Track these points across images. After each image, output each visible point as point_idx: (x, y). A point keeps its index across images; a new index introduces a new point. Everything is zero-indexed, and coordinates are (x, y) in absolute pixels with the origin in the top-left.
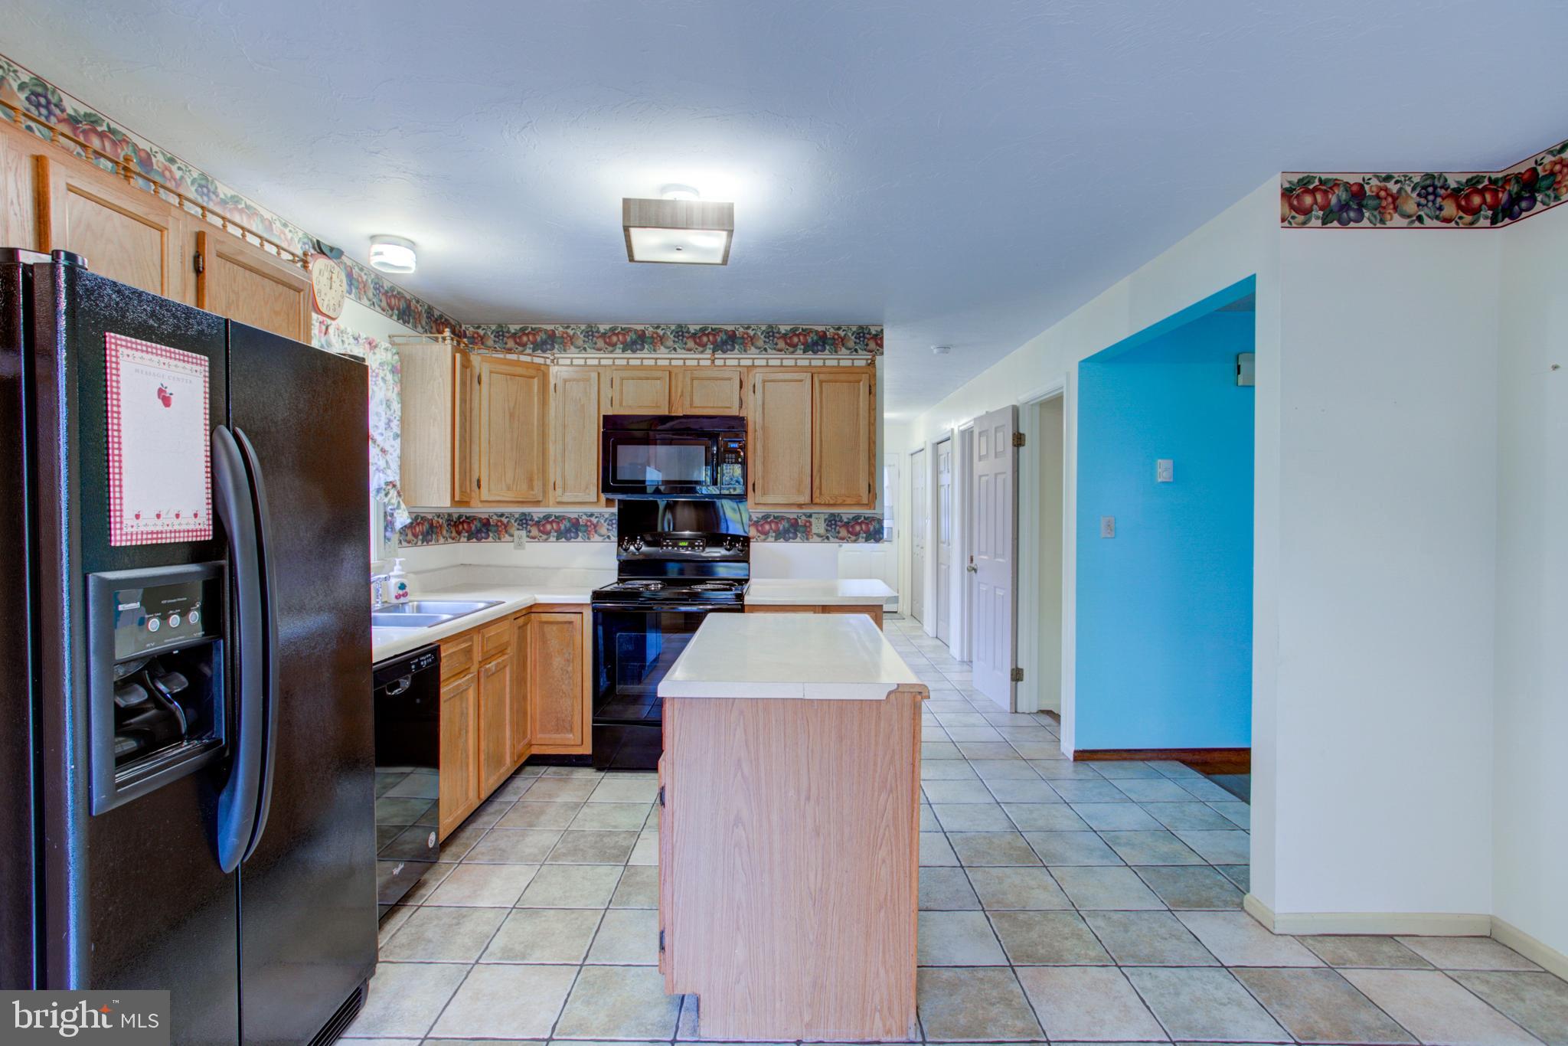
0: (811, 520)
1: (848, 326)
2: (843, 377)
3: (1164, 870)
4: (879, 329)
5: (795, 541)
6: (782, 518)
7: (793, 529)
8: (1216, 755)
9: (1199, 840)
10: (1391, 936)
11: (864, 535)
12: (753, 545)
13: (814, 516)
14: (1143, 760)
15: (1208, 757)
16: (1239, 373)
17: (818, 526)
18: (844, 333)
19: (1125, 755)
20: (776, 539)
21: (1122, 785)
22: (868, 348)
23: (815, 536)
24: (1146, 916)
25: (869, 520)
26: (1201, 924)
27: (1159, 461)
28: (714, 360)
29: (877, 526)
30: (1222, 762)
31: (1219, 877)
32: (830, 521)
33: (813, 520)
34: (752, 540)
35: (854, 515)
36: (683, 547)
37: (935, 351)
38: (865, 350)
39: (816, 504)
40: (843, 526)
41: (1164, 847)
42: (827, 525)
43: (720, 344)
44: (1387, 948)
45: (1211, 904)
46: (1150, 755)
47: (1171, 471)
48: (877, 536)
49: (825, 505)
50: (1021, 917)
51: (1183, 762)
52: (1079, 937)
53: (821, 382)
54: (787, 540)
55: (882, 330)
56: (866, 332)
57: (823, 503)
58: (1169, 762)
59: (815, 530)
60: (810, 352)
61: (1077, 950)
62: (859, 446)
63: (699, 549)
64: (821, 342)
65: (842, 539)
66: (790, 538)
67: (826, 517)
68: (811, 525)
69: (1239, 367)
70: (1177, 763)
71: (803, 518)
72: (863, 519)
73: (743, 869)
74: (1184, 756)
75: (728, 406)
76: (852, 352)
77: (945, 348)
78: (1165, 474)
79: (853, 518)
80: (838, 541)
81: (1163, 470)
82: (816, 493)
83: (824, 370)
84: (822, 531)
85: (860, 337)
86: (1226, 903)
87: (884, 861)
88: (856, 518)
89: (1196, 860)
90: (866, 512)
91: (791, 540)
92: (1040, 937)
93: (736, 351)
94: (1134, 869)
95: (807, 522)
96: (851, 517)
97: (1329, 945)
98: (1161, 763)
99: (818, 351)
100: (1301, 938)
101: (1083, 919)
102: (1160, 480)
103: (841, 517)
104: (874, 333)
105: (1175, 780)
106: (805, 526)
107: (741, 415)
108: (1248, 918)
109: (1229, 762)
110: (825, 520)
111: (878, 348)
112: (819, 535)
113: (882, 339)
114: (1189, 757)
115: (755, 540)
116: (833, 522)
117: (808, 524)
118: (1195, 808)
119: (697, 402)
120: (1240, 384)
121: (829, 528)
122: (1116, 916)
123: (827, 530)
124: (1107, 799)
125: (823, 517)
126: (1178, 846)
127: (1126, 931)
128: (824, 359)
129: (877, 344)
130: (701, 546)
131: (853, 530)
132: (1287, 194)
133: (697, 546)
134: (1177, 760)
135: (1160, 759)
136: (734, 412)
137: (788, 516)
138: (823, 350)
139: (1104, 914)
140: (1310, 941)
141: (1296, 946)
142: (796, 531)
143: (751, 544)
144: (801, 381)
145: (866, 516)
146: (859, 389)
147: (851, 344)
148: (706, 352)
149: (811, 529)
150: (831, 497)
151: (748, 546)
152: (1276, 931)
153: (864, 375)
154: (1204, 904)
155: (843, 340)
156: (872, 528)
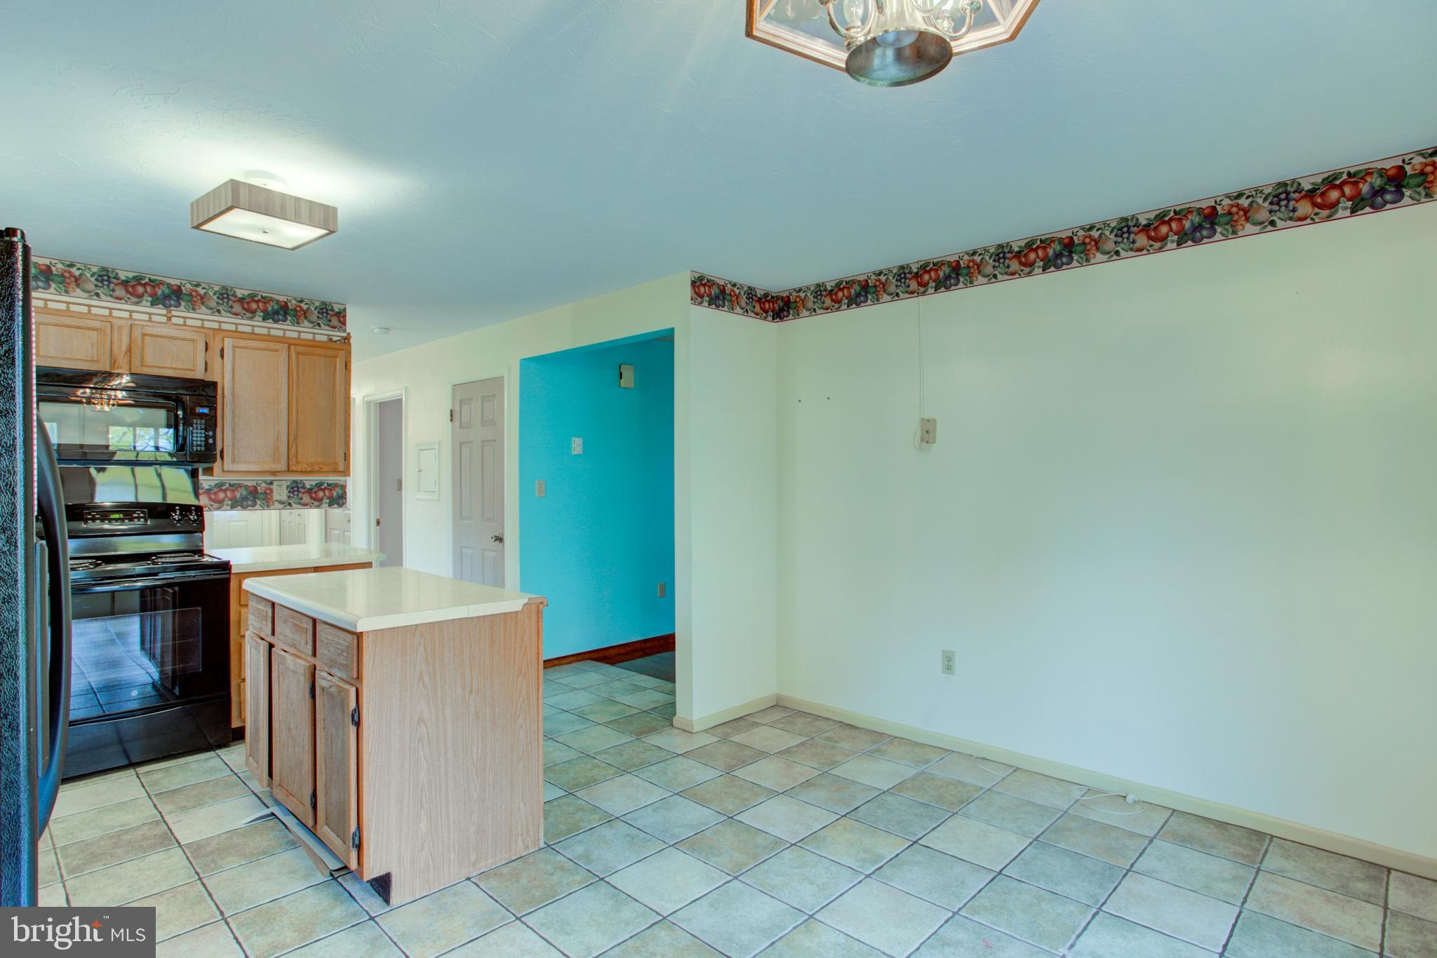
0: (271, 487)
1: (311, 300)
2: (319, 351)
3: (622, 720)
4: (342, 307)
5: (254, 508)
6: (240, 486)
7: (253, 497)
8: (612, 651)
9: (628, 699)
10: (741, 718)
11: (328, 501)
12: (207, 514)
13: (274, 482)
14: (567, 664)
15: (607, 653)
16: (621, 378)
17: (280, 492)
18: (307, 306)
19: (555, 662)
20: (233, 507)
21: (565, 681)
22: (331, 324)
23: (276, 503)
24: (627, 745)
25: (331, 486)
26: (655, 740)
27: (573, 439)
28: (170, 317)
29: (340, 492)
30: (616, 655)
31: (652, 715)
32: (292, 488)
33: (274, 487)
34: (204, 509)
35: (317, 482)
36: (116, 520)
37: (376, 331)
38: (328, 325)
39: (292, 471)
40: (305, 492)
41: (615, 709)
42: (289, 492)
43: (161, 298)
44: (742, 723)
45: (657, 730)
46: (571, 659)
47: (582, 446)
48: (341, 501)
49: (301, 472)
50: (557, 768)
51: (592, 659)
52: (599, 767)
53: (298, 354)
54: (244, 508)
55: (345, 309)
56: (329, 308)
57: (299, 470)
58: (583, 662)
59: (276, 496)
60: (270, 321)
61: (602, 773)
62: (335, 417)
63: (139, 521)
64: (281, 311)
65: (306, 505)
66: (248, 506)
67: (289, 484)
68: (272, 492)
69: (621, 374)
70: (589, 661)
71: (264, 485)
72: (326, 485)
73: (425, 758)
74: (592, 655)
75: (191, 368)
76: (315, 326)
77: (386, 329)
78: (578, 449)
79: (316, 484)
80: (300, 506)
81: (577, 445)
82: (293, 462)
83: (299, 342)
84: (284, 498)
85: (323, 312)
86: (663, 727)
87: (521, 726)
88: (319, 485)
89: (635, 711)
90: (332, 479)
91: (250, 508)
92: (575, 774)
93: (182, 308)
94: (606, 724)
95: (267, 489)
96: (314, 483)
97: (719, 730)
98: (579, 663)
99: (279, 320)
100: (706, 731)
101: (594, 758)
102: (574, 453)
103: (304, 484)
104: (337, 310)
105: (595, 671)
106: (265, 493)
107: (209, 378)
108: (678, 731)
109: (619, 654)
110: (287, 487)
111: (341, 325)
112: (281, 502)
113: (345, 317)
114: (596, 655)
115: (207, 509)
116: (295, 488)
117: (268, 491)
118: (617, 684)
119: (149, 360)
120: (622, 386)
121: (292, 495)
122: (611, 751)
123: (289, 497)
124: (561, 692)
125: (285, 484)
126: (621, 706)
127: (622, 756)
128: (285, 330)
129: (340, 321)
130: (142, 517)
131: (316, 495)
132: (693, 283)
133: (136, 518)
134: (589, 659)
135: (578, 661)
136: (199, 374)
137: (246, 483)
138: (285, 320)
139: (604, 752)
140: (710, 731)
141: (706, 735)
142: (255, 498)
143: (205, 513)
144: (277, 351)
145: (330, 482)
146: (335, 365)
147: (314, 318)
148: (142, 304)
149: (272, 497)
150: (308, 465)
151: (202, 516)
152: (694, 731)
153: (341, 352)
154: (652, 730)
155: (305, 314)
156: (335, 494)
